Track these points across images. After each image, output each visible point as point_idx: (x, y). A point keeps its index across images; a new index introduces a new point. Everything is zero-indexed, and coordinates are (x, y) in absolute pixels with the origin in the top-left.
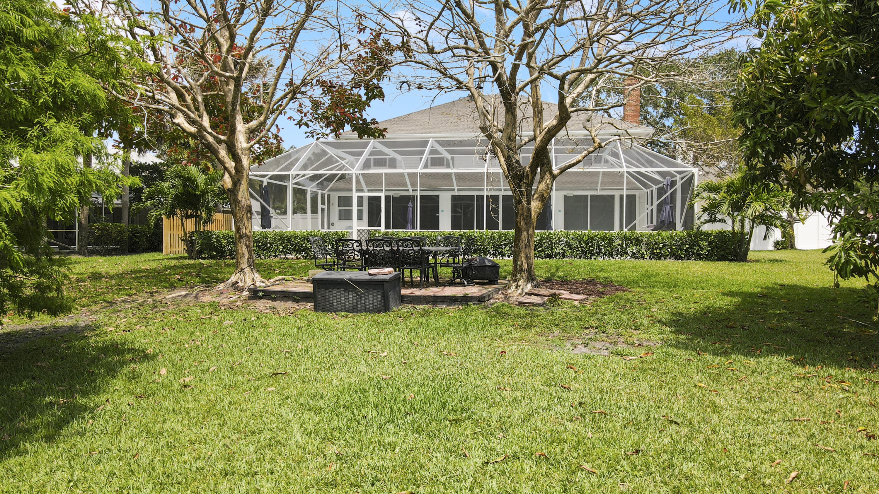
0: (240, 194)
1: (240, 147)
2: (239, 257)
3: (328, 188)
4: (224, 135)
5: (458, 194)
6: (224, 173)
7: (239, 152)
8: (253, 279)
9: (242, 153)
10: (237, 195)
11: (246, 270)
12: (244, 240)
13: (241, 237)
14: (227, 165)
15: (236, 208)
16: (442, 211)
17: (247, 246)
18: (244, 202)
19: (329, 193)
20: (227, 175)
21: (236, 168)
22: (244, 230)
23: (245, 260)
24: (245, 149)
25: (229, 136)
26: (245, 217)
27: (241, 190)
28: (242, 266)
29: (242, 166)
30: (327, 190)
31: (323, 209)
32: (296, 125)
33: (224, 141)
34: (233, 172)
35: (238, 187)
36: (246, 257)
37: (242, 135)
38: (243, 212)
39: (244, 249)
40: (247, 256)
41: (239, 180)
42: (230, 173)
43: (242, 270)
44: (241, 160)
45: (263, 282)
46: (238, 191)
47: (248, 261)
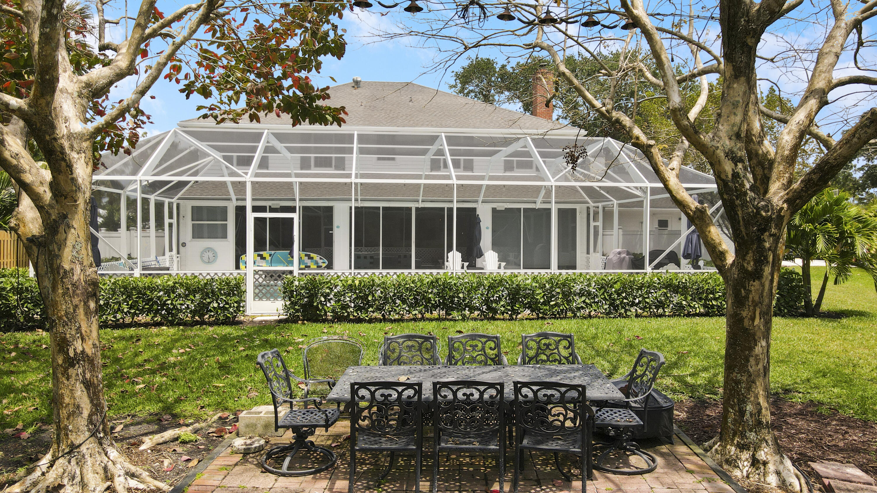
0: (67, 254)
1: (65, 131)
2: (64, 413)
3: (179, 195)
4: (20, 96)
5: (362, 205)
6: (19, 195)
7: (66, 144)
8: (105, 469)
9: (72, 147)
10: (59, 257)
11: (83, 449)
12: (76, 371)
13: (71, 362)
14: (28, 178)
15: (54, 288)
16: (338, 227)
17: (88, 385)
18: (78, 275)
19: (179, 201)
20: (26, 202)
21: (54, 186)
22: (78, 346)
23: (82, 422)
24: (81, 137)
25: (36, 98)
26: (81, 311)
27: (70, 242)
28: (72, 437)
29: (74, 180)
30: (177, 197)
31: (171, 225)
32: (182, 91)
33: (19, 112)
34: (48, 196)
35: (61, 236)
36: (86, 413)
37: (70, 102)
38: (76, 301)
39: (78, 393)
40: (86, 408)
41: (65, 217)
42: (36, 198)
43: (73, 448)
44: (70, 167)
45: (133, 476)
46: (61, 245)
47: (90, 421)
